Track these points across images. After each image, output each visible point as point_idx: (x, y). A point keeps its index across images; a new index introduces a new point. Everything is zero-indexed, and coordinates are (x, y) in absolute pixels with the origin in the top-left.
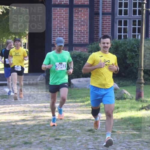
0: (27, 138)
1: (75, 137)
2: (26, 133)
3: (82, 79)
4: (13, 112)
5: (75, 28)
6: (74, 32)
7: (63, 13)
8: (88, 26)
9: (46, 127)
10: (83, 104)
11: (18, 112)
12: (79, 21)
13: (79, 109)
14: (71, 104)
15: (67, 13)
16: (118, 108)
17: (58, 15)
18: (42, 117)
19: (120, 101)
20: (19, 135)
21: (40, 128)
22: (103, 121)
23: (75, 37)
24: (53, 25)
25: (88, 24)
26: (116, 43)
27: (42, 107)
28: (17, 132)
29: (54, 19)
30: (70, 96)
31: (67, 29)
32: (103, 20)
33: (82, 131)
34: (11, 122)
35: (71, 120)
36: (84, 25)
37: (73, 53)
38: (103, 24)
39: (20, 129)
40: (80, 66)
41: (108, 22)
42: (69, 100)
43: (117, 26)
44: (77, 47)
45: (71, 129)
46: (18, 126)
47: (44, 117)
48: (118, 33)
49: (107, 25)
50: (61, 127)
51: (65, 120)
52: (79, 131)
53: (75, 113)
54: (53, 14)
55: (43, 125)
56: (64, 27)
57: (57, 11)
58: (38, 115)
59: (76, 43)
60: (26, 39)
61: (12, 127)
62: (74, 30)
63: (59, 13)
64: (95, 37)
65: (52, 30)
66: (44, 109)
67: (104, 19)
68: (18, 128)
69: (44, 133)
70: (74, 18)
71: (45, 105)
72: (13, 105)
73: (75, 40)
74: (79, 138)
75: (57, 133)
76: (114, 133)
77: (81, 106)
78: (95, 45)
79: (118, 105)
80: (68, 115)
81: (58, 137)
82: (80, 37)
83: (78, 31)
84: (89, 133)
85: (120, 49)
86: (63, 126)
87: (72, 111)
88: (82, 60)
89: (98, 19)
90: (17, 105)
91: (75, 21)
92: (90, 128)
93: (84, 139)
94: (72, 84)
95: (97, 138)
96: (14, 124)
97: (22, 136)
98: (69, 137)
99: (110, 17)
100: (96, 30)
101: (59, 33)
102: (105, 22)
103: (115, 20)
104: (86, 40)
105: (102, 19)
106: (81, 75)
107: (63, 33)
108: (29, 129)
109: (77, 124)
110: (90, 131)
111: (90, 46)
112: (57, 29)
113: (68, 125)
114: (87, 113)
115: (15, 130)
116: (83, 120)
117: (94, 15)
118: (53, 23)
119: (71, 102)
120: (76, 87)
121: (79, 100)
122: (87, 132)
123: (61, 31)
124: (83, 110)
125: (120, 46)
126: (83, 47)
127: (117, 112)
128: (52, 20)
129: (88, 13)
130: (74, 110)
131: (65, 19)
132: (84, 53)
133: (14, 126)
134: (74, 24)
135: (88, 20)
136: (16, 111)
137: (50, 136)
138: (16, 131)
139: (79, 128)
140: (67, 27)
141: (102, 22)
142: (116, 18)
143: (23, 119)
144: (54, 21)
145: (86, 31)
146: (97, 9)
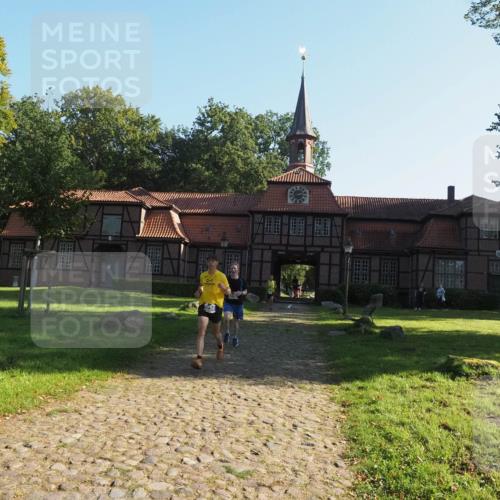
15: (328, 268)
23: (331, 280)
25: (339, 274)
31: (328, 276)
37: (330, 289)
44: (332, 286)
54: (320, 269)
57: (323, 267)
83: (333, 277)
89: (344, 272)
91: (332, 272)
107: (325, 278)
111: (339, 286)
112: (323, 276)
117: (342, 270)
126: (335, 286)
129: (338, 268)
131: (327, 271)
145: (338, 277)
146: (344, 267)
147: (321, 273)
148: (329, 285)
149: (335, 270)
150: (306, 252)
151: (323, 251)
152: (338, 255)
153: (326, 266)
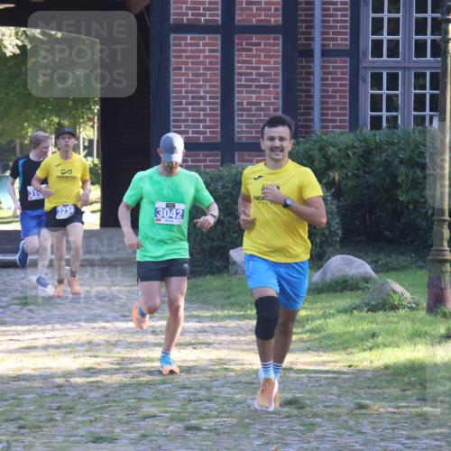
0: (100, 425)
1: (246, 421)
2: (96, 409)
4: (57, 347)
5: (241, 97)
6: (236, 106)
7: (204, 51)
8: (280, 90)
9: (158, 391)
11: (70, 345)
12: (251, 74)
14: (232, 324)
15: (216, 51)
16: (374, 335)
17: (187, 57)
18: (144, 360)
19: (381, 315)
20: (78, 415)
21: (140, 395)
22: (329, 375)
23: (239, 121)
24: (175, 86)
25: (280, 84)
26: (365, 140)
28: (71, 405)
29: (175, 69)
30: (228, 298)
31: (216, 98)
32: (324, 73)
34: (52, 376)
35: (232, 370)
36: (268, 87)
37: (235, 171)
38: (323, 85)
39: (81, 397)
41: (338, 79)
42: (225, 312)
43: (367, 91)
44: (246, 153)
45: (232, 399)
46: (74, 386)
47: (151, 360)
48: (371, 111)
49: (336, 85)
50: (202, 393)
51: (212, 370)
53: (243, 350)
54: (172, 54)
56: (206, 92)
57: (187, 45)
58: (134, 355)
59: (245, 141)
60: (93, 127)
61: (56, 391)
62: (236, 101)
63: (191, 51)
64: (302, 123)
65: (172, 101)
66: (151, 338)
67: (328, 67)
68: (73, 393)
69: (154, 410)
70: (237, 65)
71: (152, 326)
72: (58, 326)
73: (239, 132)
74: (259, 426)
75: (190, 410)
76: (363, 411)
78: (303, 146)
79: (374, 326)
80: (222, 357)
81: (194, 422)
82: (257, 121)
83: (248, 104)
84: (286, 409)
85: (378, 158)
86: (208, 389)
87: (234, 342)
89: (310, 67)
90: (69, 326)
91: (240, 74)
92: (289, 396)
93: (275, 427)
94: (235, 263)
95: (312, 424)
96: (60, 381)
97: (85, 418)
98: (229, 420)
99: (343, 63)
100: (302, 102)
101: (193, 109)
102: (330, 76)
103: (362, 72)
105: (323, 67)
107: (205, 110)
108: (107, 396)
109: (253, 383)
110: (289, 403)
112: (187, 98)
113: (223, 386)
115: (65, 399)
117: (296, 56)
118: (175, 80)
119: (230, 317)
123: (199, 104)
125: (377, 148)
127: (371, 349)
128: (172, 72)
129: (278, 49)
130: (239, 342)
131: (209, 69)
133: (60, 386)
134: (236, 83)
135: (280, 72)
136: (65, 342)
137: (172, 420)
138: (67, 402)
140: (216, 92)
141: (323, 79)
142: (363, 65)
143: (87, 366)
144: (175, 75)
145: (274, 104)
146: (306, 39)
147: (172, 83)
149: (262, 61)
153: (207, 36)
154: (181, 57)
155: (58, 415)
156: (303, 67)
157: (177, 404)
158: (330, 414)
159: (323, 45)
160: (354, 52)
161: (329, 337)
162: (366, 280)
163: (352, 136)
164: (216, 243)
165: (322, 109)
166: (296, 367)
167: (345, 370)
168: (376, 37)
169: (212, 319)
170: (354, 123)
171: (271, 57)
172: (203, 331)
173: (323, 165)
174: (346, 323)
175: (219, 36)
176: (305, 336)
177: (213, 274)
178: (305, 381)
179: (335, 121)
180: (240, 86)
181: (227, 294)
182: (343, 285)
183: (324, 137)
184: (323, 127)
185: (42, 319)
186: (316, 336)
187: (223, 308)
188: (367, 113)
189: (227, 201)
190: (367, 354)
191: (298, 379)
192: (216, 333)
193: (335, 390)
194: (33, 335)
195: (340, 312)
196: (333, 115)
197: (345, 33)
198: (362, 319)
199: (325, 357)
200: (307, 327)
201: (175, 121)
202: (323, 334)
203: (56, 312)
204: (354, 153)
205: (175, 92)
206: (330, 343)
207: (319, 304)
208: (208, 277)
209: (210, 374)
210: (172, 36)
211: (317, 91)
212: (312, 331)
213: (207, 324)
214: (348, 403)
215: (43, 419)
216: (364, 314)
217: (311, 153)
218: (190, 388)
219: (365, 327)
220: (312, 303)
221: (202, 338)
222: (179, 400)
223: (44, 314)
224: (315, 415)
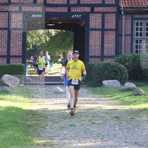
0: (72, 122)
1: (106, 121)
3: (110, 81)
4: (62, 104)
5: (106, 45)
6: (105, 47)
7: (97, 35)
8: (115, 44)
9: (86, 114)
10: (111, 98)
12: (108, 40)
13: (109, 102)
14: (103, 98)
15: (100, 35)
16: (136, 101)
17: (94, 36)
18: (82, 107)
19: (137, 97)
20: (67, 120)
21: (81, 115)
22: (125, 111)
23: (105, 51)
24: (91, 43)
25: (115, 42)
26: (134, 55)
27: (82, 100)
28: (65, 117)
29: (91, 39)
30: (102, 92)
31: (100, 45)
33: (110, 117)
34: (62, 110)
35: (103, 109)
36: (112, 43)
37: (104, 62)
38: (125, 43)
40: (109, 71)
41: (128, 41)
42: (101, 96)
43: (135, 44)
44: (107, 58)
45: (102, 116)
46: (66, 113)
47: (84, 107)
48: (136, 49)
49: (127, 43)
51: (98, 109)
52: (108, 117)
53: (105, 105)
54: (90, 35)
55: (83, 112)
56: (97, 44)
57: (93, 33)
58: (80, 106)
61: (62, 114)
62: (105, 46)
63: (94, 35)
64: (120, 51)
65: (90, 46)
66: (84, 102)
69: (84, 119)
70: (105, 38)
71: (84, 99)
72: (62, 99)
73: (105, 54)
74: (109, 123)
75: (93, 119)
76: (133, 119)
77: (110, 100)
78: (120, 57)
79: (136, 99)
80: (100, 106)
81: (93, 122)
82: (109, 51)
83: (107, 47)
85: (137, 60)
86: (97, 114)
87: (103, 103)
88: (110, 67)
89: (122, 38)
90: (65, 99)
91: (105, 40)
92: (116, 116)
93: (112, 123)
94: (104, 84)
95: (121, 122)
96: (63, 112)
97: (69, 121)
98: (102, 121)
99: (129, 37)
100: (120, 47)
101: (95, 48)
102: (126, 41)
103: (133, 40)
104: (113, 53)
105: (125, 38)
106: (110, 78)
107: (97, 48)
109: (107, 113)
110: (116, 117)
111: (116, 57)
112: (93, 45)
113: (100, 113)
114: (114, 105)
116: (111, 110)
117: (119, 36)
119: (102, 97)
120: (106, 86)
121: (108, 96)
122: (114, 118)
123: (96, 47)
124: (111, 103)
125: (137, 57)
126: (111, 58)
127: (135, 105)
129: (114, 34)
130: (104, 103)
131: (98, 39)
132: (112, 62)
135: (115, 39)
136: (64, 102)
137: (88, 121)
139: (108, 115)
140: (100, 44)
141: (125, 41)
142: (134, 38)
144: (91, 40)
145: (113, 47)
146: (121, 32)
147: (90, 42)
148: (102, 57)
149: (111, 37)
150: (70, 13)
151: (92, 11)
152: (114, 16)
153: (98, 31)
154: (92, 36)
155: (62, 120)
156: (120, 38)
157: (90, 117)
158: (125, 120)
159: (125, 33)
160: (132, 35)
161: (125, 102)
162: (134, 88)
163: (131, 54)
164: (99, 79)
165: (125, 48)
166: (117, 109)
167: (129, 109)
168: (137, 32)
169: (98, 97)
170: (132, 51)
171: (113, 36)
172: (96, 100)
173: (125, 61)
174: (129, 99)
175: (101, 31)
176: (120, 102)
177: (99, 87)
178: (120, 112)
179: (127, 51)
180: (105, 43)
181: (102, 91)
182: (129, 90)
183: (125, 55)
184: (124, 52)
185: (59, 97)
186: (122, 102)
187: (101, 95)
188: (135, 49)
189: (102, 70)
190: (134, 106)
191: (118, 112)
192: (99, 101)
193: (127, 114)
194: (57, 101)
195: (128, 96)
196: (127, 50)
197: (130, 31)
198: (133, 97)
199: (124, 106)
200: (120, 99)
201: (90, 51)
202: (124, 101)
203: (62, 95)
204: (132, 58)
205: (90, 44)
206: (125, 103)
207: (123, 94)
208: (97, 87)
209: (97, 110)
210: (90, 31)
211: (123, 44)
212: (121, 100)
213: (97, 99)
214: (129, 117)
215: (59, 120)
216: (133, 96)
217: (122, 58)
218: (93, 114)
219: (134, 99)
220: (121, 94)
221: (96, 102)
222: (90, 116)
223: (59, 96)
224: (122, 120)
